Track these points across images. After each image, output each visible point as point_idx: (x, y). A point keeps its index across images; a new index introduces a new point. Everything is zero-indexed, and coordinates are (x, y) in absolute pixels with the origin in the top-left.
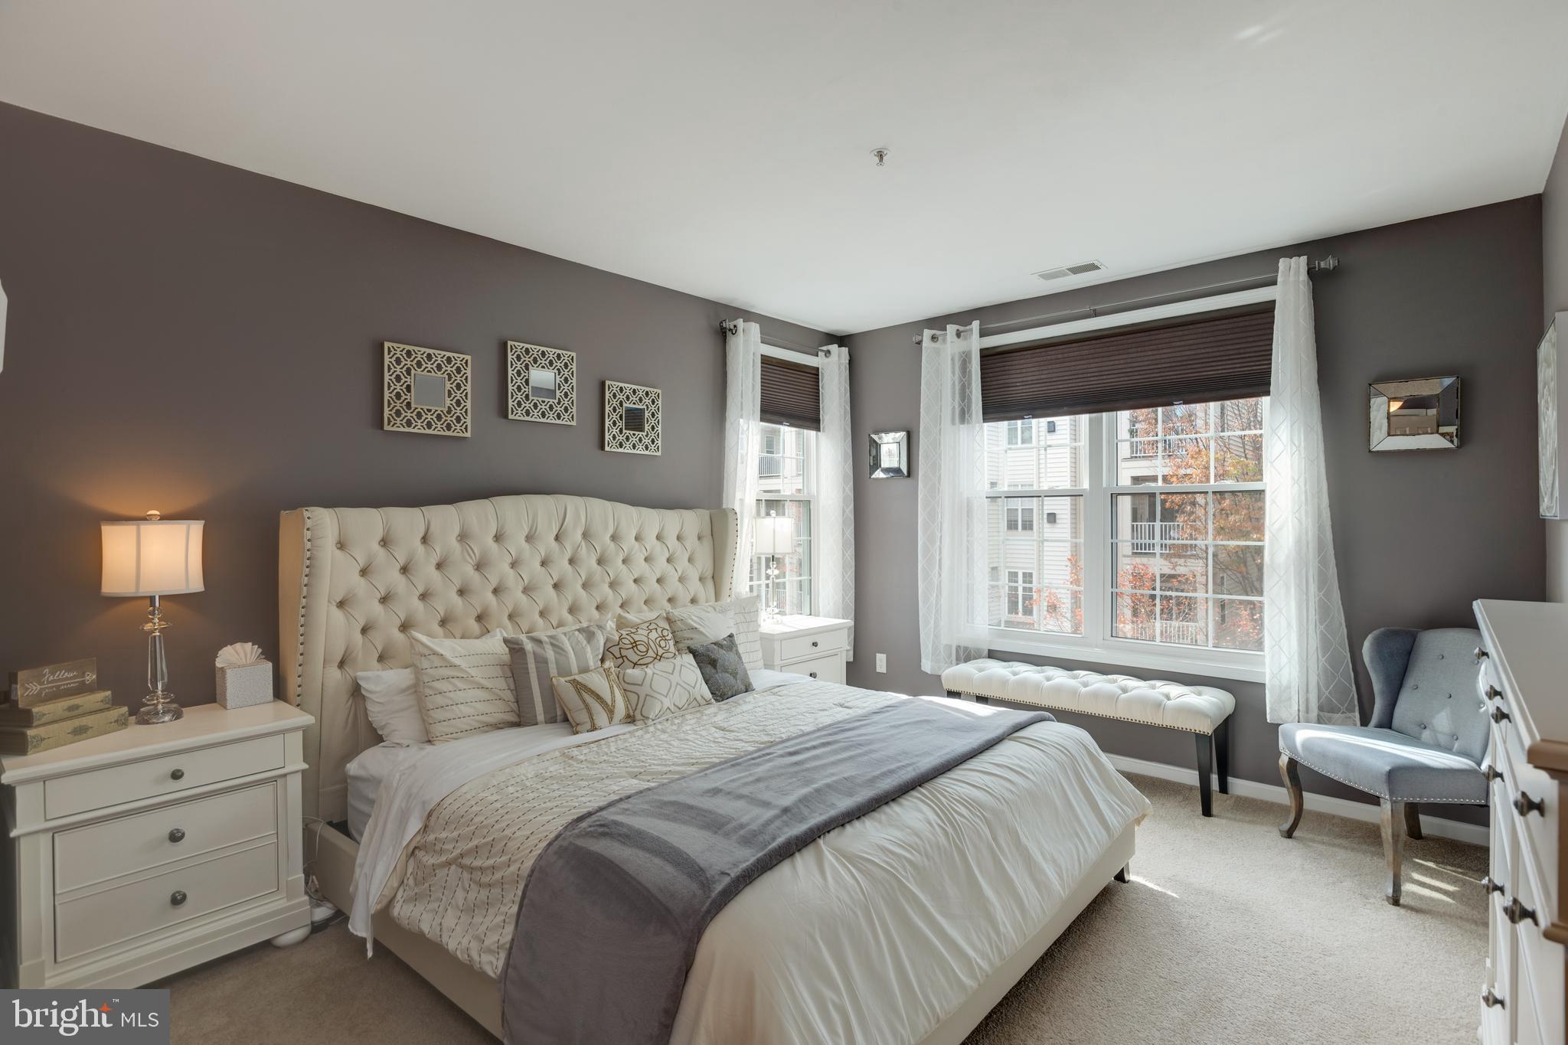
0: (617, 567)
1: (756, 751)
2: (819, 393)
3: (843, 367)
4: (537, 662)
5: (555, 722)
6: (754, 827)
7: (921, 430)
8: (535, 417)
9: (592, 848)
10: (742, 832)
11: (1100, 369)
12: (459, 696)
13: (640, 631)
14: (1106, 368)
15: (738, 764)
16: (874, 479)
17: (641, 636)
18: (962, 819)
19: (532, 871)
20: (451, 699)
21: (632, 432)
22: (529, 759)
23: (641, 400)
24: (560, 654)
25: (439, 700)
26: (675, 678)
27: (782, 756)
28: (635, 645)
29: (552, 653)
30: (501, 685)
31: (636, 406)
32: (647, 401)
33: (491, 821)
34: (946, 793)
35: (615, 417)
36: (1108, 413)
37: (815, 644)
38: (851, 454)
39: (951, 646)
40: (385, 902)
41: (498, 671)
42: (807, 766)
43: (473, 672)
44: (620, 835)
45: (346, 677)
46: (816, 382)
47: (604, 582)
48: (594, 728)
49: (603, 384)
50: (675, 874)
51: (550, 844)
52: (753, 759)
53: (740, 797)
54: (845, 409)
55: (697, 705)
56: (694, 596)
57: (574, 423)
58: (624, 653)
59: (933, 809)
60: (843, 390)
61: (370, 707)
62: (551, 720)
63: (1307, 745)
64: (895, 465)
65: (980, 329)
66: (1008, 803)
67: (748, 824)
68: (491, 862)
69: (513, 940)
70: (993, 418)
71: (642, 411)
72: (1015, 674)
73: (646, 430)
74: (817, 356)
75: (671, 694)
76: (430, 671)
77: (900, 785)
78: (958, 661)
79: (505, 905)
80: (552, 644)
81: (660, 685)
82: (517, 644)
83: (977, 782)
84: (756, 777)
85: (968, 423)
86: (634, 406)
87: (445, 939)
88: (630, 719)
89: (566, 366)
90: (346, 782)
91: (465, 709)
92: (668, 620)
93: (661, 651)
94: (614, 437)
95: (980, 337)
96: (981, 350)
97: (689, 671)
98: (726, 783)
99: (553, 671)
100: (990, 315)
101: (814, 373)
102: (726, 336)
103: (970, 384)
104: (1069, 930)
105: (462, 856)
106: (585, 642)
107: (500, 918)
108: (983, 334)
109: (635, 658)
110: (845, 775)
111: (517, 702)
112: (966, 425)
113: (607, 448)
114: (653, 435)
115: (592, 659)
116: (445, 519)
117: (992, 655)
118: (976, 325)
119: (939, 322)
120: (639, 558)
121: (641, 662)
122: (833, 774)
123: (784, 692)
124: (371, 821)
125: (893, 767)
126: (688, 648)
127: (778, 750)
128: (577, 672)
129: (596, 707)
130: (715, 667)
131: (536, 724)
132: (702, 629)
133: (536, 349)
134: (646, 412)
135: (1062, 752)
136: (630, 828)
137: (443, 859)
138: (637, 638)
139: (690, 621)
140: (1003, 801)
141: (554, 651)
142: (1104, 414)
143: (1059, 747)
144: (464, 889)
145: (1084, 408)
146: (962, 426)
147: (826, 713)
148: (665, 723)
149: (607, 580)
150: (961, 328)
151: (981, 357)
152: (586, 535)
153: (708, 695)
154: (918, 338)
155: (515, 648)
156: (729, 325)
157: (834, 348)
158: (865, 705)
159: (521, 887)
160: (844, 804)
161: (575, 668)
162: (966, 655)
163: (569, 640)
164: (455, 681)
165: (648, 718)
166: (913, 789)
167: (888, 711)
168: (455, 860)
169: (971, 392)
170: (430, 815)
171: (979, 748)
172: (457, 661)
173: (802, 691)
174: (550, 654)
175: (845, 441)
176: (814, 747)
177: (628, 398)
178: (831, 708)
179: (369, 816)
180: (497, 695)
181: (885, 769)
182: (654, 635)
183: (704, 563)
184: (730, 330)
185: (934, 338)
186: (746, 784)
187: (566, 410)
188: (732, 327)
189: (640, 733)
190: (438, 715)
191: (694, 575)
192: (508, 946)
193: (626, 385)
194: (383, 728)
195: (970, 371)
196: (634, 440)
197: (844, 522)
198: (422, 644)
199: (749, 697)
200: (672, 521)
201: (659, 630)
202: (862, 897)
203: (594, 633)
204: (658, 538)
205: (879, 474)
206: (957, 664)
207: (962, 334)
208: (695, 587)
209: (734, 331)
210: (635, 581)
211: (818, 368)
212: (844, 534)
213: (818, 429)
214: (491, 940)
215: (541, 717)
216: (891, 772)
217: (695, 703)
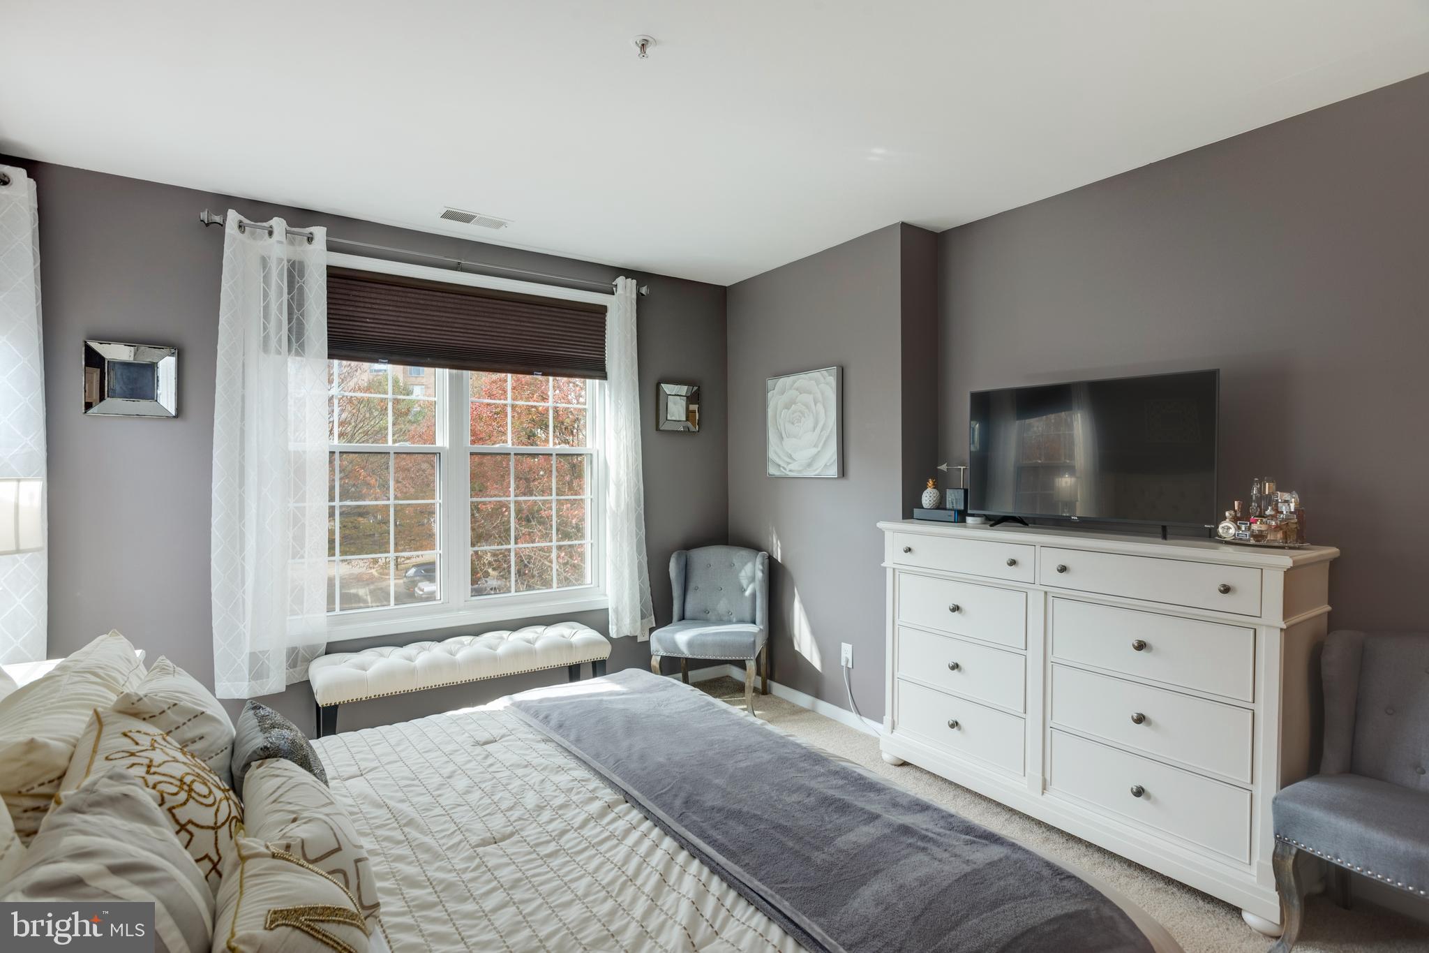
63: (690, 644)
70: (337, 355)
96: (327, 266)
118: (320, 232)
145: (449, 363)
151: (327, 274)
154: (214, 218)
185: (240, 227)
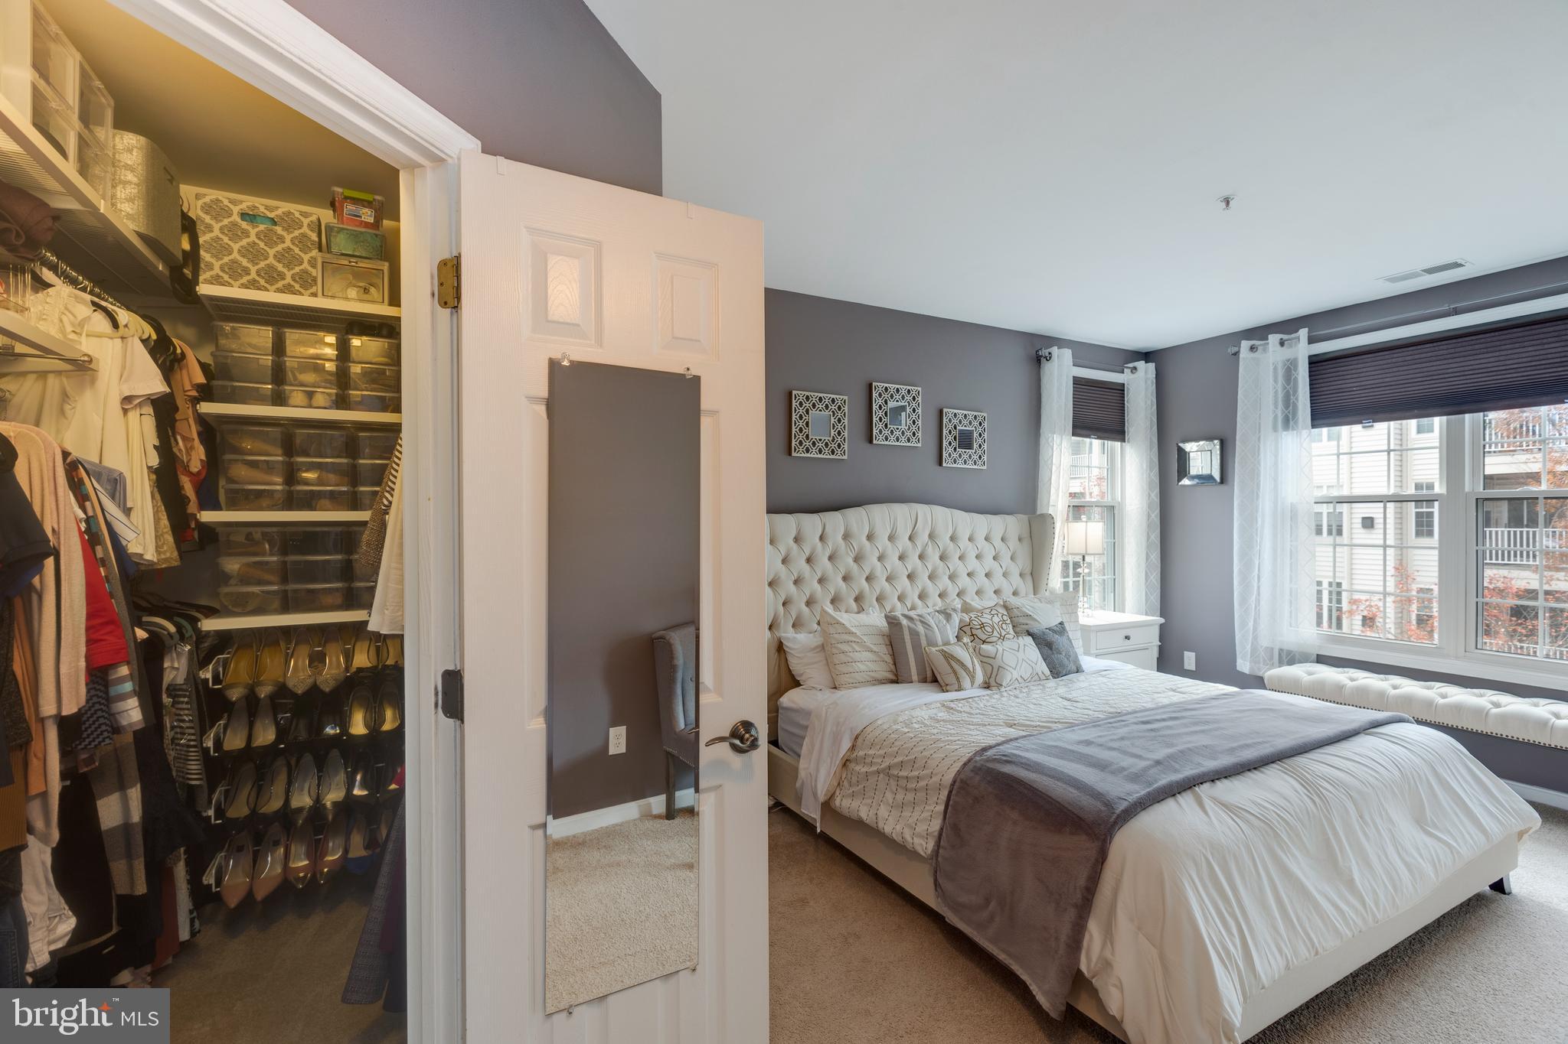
0: (954, 563)
1: (1106, 719)
2: (1124, 407)
3: (1149, 382)
4: (911, 634)
5: (926, 682)
6: (1133, 770)
7: (1237, 438)
8: (892, 442)
9: (1002, 770)
10: (1125, 773)
11: (1462, 369)
12: (857, 656)
13: (985, 616)
14: (1470, 368)
15: (1099, 726)
16: (1182, 486)
17: (986, 619)
18: (1328, 794)
19: (954, 782)
20: (852, 658)
21: (963, 451)
22: (920, 707)
23: (970, 423)
24: (927, 629)
25: (843, 658)
26: (1020, 655)
27: (1136, 723)
28: (982, 626)
29: (922, 628)
30: (883, 650)
31: (967, 428)
32: (976, 423)
33: (911, 745)
34: (1309, 771)
35: (951, 438)
36: (1471, 415)
37: (1127, 638)
38: (1157, 463)
39: (1272, 649)
40: (830, 795)
41: (880, 640)
42: (1161, 733)
43: (865, 639)
44: (1022, 763)
45: (774, 637)
46: (1121, 399)
47: (945, 574)
48: (960, 689)
49: (941, 412)
50: (1079, 794)
51: (965, 764)
52: (1110, 723)
53: (1114, 749)
54: (1151, 420)
55: (1037, 678)
56: (1016, 589)
57: (919, 445)
58: (974, 632)
59: (1297, 780)
60: (1149, 402)
61: (790, 659)
62: (924, 680)
64: (1206, 472)
65: (1309, 336)
66: (1373, 788)
67: (1129, 768)
68: (916, 773)
69: (942, 829)
70: (1323, 424)
71: (971, 432)
72: (1352, 680)
73: (975, 447)
74: (1123, 373)
75: (1018, 667)
76: (836, 636)
77: (1261, 757)
78: (1281, 664)
79: (930, 805)
80: (921, 622)
81: (1009, 659)
82: (896, 620)
83: (1339, 765)
84: (1120, 736)
85: (1293, 429)
86: (965, 428)
87: (881, 825)
88: (987, 686)
89: (914, 399)
90: (777, 711)
91: (862, 667)
92: (1006, 607)
93: (1003, 633)
94: (950, 455)
95: (1309, 344)
96: (1310, 357)
97: (1031, 651)
98: (1095, 738)
99: (924, 643)
100: (1317, 322)
101: (1120, 390)
102: (1040, 362)
103: (1295, 391)
104: (1439, 923)
105: (889, 767)
106: (945, 622)
107: (926, 814)
108: (1312, 340)
109: (984, 637)
110: (1204, 744)
111: (895, 664)
112: (1290, 432)
113: (944, 465)
114: (980, 452)
115: (951, 633)
116: (835, 521)
117: (1321, 659)
118: (1303, 333)
119: (1259, 333)
120: (971, 555)
121: (988, 640)
122: (1190, 742)
123: (1113, 675)
124: (807, 741)
125: (1249, 741)
126: (1027, 631)
127: (1131, 718)
128: (941, 644)
129: (962, 673)
130: (1051, 649)
131: (912, 682)
132: (1035, 617)
133: (892, 387)
134: (975, 433)
135: (1428, 751)
136: (1028, 759)
137: (874, 768)
138: (984, 621)
139: (1025, 609)
140: (1368, 785)
141: (924, 627)
142: (1467, 416)
143: (1423, 746)
144: (893, 792)
145: (1440, 410)
146: (1285, 433)
147: (1159, 695)
148: (1014, 691)
149: (948, 573)
150: (1285, 337)
151: (1310, 364)
152: (931, 536)
153: (1048, 672)
154: (1235, 349)
155: (893, 622)
156: (1044, 352)
157: (1141, 365)
158: (1199, 692)
159: (946, 793)
160: (1210, 765)
161: (940, 642)
162: (1290, 658)
163: (933, 618)
164: (853, 644)
165: (1001, 685)
166: (1273, 762)
167: (1225, 698)
168: (883, 770)
169: (1297, 399)
170: (857, 738)
171: (1335, 737)
172: (854, 630)
173: (1130, 676)
174: (920, 629)
175: (1151, 450)
176: (1164, 720)
177: (960, 422)
178: (1164, 692)
179: (803, 738)
180: (881, 657)
181: (1242, 743)
182: (996, 619)
183: (1024, 562)
184: (1046, 357)
185: (1252, 348)
186: (1112, 740)
187: (914, 434)
188: (1047, 355)
189: (996, 696)
190: (843, 668)
191: (1015, 571)
192: (936, 834)
193: (959, 411)
194: (801, 675)
195: (1296, 379)
196: (965, 456)
197: (1149, 526)
198: (830, 615)
199: (1081, 677)
200: (998, 524)
201: (1000, 615)
202: (1243, 836)
203: (950, 615)
204: (987, 539)
205: (1186, 482)
206: (1280, 667)
207: (1286, 342)
208: (1016, 581)
209: (1049, 358)
210: (968, 575)
211: (1124, 384)
212: (1148, 537)
213: (1123, 440)
214: (921, 828)
215: (915, 677)
216: (1248, 746)
217: (1036, 677)
